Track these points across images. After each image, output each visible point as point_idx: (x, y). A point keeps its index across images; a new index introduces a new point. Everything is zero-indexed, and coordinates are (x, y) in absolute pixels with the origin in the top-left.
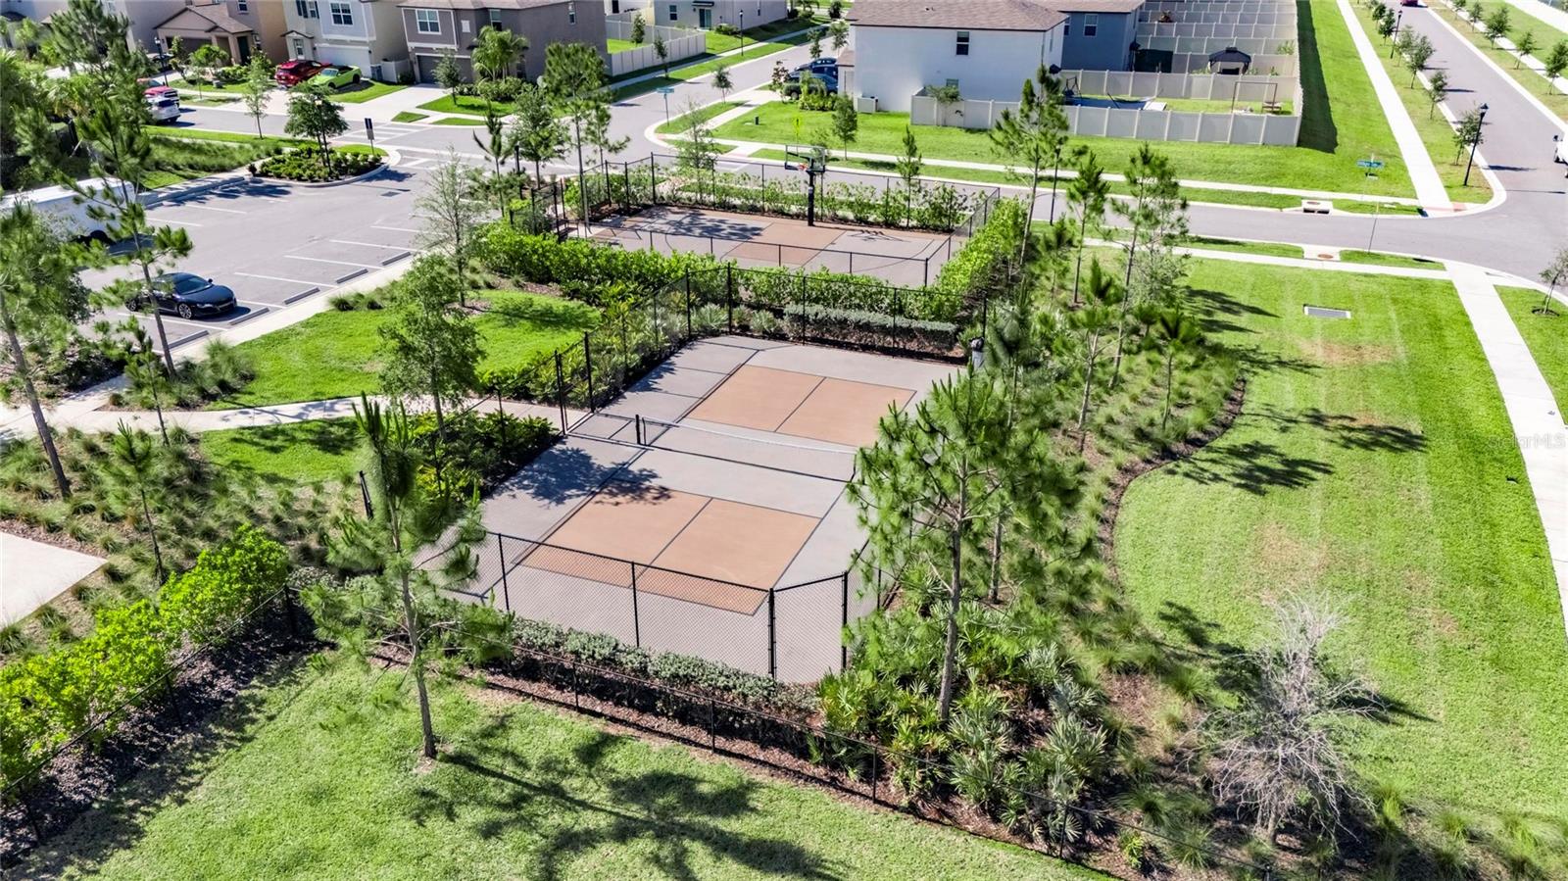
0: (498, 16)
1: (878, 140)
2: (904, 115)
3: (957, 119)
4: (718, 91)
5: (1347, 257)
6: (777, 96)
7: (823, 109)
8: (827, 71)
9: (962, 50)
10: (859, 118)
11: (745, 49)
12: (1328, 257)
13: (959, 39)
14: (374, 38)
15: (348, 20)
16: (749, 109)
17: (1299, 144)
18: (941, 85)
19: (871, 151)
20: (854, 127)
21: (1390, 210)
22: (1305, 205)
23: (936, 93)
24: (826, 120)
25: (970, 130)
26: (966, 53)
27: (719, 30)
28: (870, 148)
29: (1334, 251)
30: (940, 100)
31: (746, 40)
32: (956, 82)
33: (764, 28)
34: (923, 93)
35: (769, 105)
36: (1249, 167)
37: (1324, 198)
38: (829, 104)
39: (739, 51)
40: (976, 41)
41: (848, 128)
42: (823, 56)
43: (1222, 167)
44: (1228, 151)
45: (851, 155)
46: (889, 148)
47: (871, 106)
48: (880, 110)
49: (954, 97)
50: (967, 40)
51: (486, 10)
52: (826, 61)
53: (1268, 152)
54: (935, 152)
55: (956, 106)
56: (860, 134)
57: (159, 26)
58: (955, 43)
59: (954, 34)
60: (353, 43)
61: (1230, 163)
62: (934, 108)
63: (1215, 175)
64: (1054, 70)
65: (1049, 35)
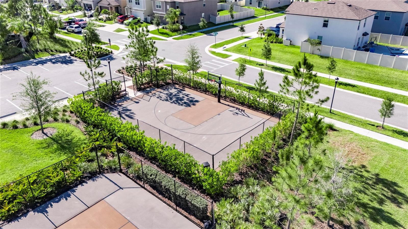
0: (178, 4)
3: (318, 52)
4: (241, 33)
9: (325, 25)
11: (266, 16)
13: (325, 21)
14: (145, 9)
15: (139, 4)
16: (250, 39)
18: (315, 38)
23: (312, 41)
25: (322, 57)
26: (327, 27)
27: (263, 9)
30: (313, 44)
31: (271, 12)
33: (280, 8)
34: (306, 41)
35: (256, 38)
38: (274, 40)
39: (264, 16)
40: (331, 23)
47: (289, 43)
50: (327, 21)
51: (175, 2)
55: (319, 47)
57: (98, 3)
60: (140, 10)
62: (309, 47)
64: (365, 34)
65: (363, 22)
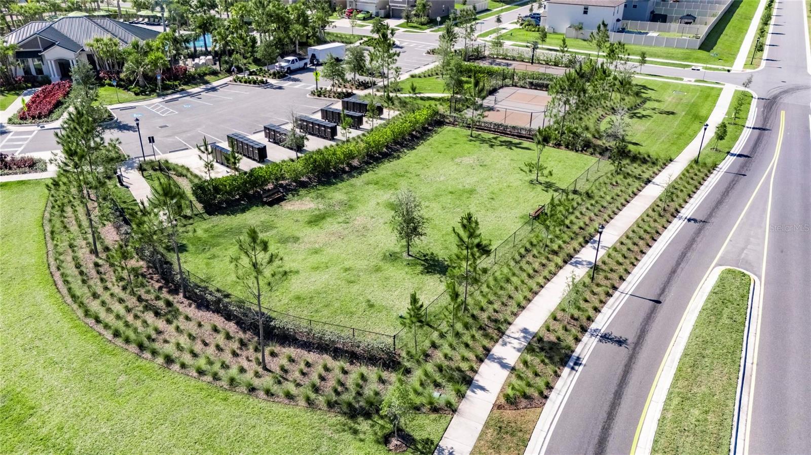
1: (553, 42)
2: (563, 34)
3: (581, 36)
4: (497, 24)
5: (696, 81)
6: (518, 26)
7: (534, 31)
8: (537, 18)
9: (585, 12)
10: (548, 34)
11: (503, 7)
12: (690, 81)
13: (585, 9)
14: (378, 2)
16: (507, 31)
17: (700, 48)
18: (577, 24)
19: (550, 46)
20: (546, 37)
21: (720, 70)
22: (693, 68)
23: (575, 27)
24: (537, 34)
25: (582, 40)
26: (587, 14)
28: (550, 44)
29: (693, 80)
30: (576, 30)
32: (582, 24)
34: (570, 27)
35: (515, 29)
36: (679, 56)
37: (700, 66)
38: (537, 29)
39: (501, 8)
40: (590, 9)
41: (544, 37)
42: (534, 12)
43: (670, 55)
44: (673, 50)
45: (544, 46)
46: (557, 45)
47: (552, 31)
48: (555, 33)
49: (581, 28)
50: (587, 9)
52: (535, 14)
53: (687, 51)
54: (572, 46)
55: (581, 31)
56: (547, 40)
58: (583, 10)
59: (583, 7)
60: (370, 3)
61: (673, 54)
62: (573, 32)
63: (667, 57)
64: (618, 20)
65: (617, 8)
